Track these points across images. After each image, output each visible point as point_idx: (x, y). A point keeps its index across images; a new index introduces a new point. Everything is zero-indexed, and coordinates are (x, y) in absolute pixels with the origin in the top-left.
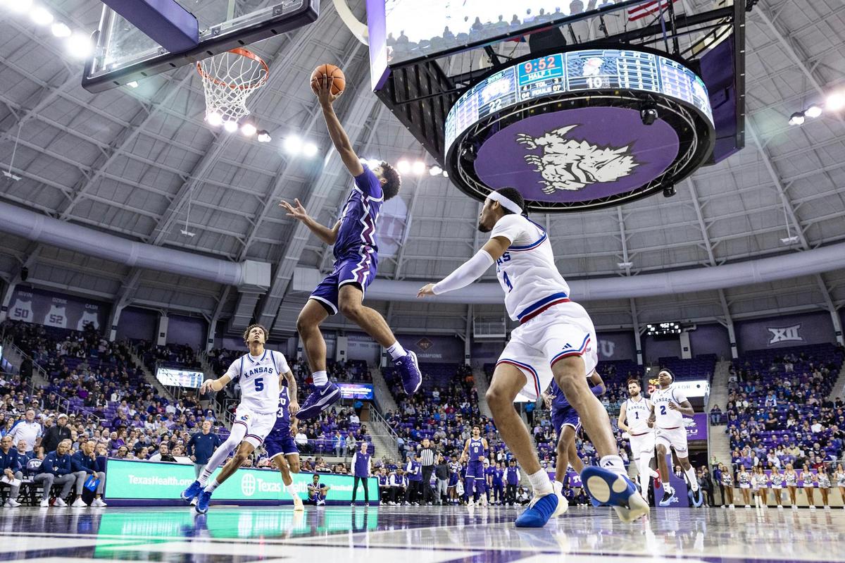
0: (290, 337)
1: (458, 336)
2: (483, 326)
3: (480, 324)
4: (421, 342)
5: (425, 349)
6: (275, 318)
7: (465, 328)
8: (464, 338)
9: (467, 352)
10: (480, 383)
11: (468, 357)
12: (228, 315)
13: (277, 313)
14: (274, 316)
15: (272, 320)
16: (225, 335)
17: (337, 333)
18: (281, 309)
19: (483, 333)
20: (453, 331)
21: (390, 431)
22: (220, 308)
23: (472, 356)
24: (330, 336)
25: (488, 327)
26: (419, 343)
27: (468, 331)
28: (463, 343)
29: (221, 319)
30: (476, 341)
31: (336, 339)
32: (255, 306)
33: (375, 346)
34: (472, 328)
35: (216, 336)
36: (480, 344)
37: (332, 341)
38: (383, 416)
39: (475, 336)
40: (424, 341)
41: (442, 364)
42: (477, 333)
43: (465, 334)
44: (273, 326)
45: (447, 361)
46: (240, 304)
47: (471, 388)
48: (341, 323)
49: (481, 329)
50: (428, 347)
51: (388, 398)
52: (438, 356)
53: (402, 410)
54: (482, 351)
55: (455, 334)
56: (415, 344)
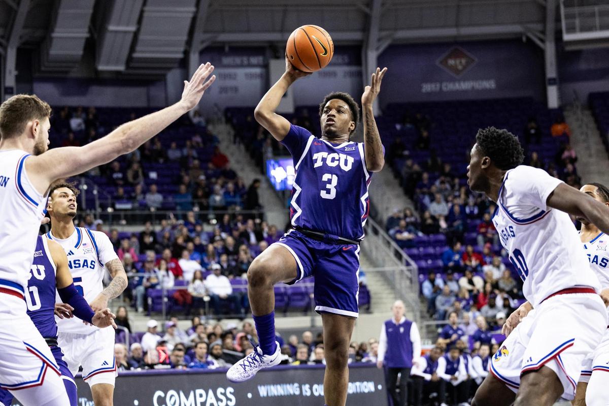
0: (169, 69)
1: (528, 39)
2: (581, 15)
3: (576, 10)
4: (450, 57)
5: (457, 71)
6: (136, 34)
7: (543, 20)
8: (543, 41)
9: (551, 72)
10: (583, 137)
11: (552, 82)
12: (39, 33)
13: (140, 22)
14: (133, 28)
15: (129, 38)
16: (37, 75)
17: (268, 53)
18: (146, 15)
19: (583, 29)
20: (517, 28)
21: (398, 256)
22: (20, 19)
23: (562, 80)
24: (254, 60)
25: (593, 15)
26: (444, 62)
27: (550, 26)
28: (541, 53)
29: (24, 44)
30: (568, 48)
31: (266, 66)
32: (91, 11)
33: (351, 74)
34: (558, 20)
35: (18, 79)
36: (577, 55)
37: (258, 71)
38: (380, 223)
39: (567, 37)
40: (456, 55)
41: (496, 101)
42: (571, 29)
43: (543, 32)
44: (132, 49)
45: (508, 94)
46: (61, 12)
47: (562, 151)
48: (274, 31)
49: (577, 22)
50: (464, 68)
51: (388, 183)
52: (490, 84)
53: (422, 208)
54: (583, 66)
55: (521, 34)
56: (437, 62)
